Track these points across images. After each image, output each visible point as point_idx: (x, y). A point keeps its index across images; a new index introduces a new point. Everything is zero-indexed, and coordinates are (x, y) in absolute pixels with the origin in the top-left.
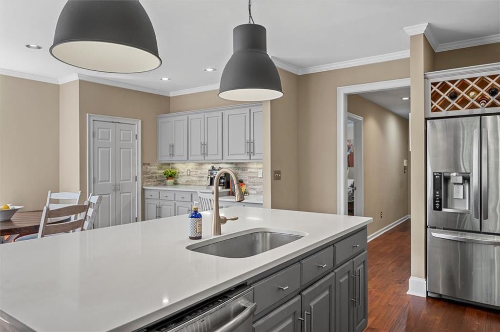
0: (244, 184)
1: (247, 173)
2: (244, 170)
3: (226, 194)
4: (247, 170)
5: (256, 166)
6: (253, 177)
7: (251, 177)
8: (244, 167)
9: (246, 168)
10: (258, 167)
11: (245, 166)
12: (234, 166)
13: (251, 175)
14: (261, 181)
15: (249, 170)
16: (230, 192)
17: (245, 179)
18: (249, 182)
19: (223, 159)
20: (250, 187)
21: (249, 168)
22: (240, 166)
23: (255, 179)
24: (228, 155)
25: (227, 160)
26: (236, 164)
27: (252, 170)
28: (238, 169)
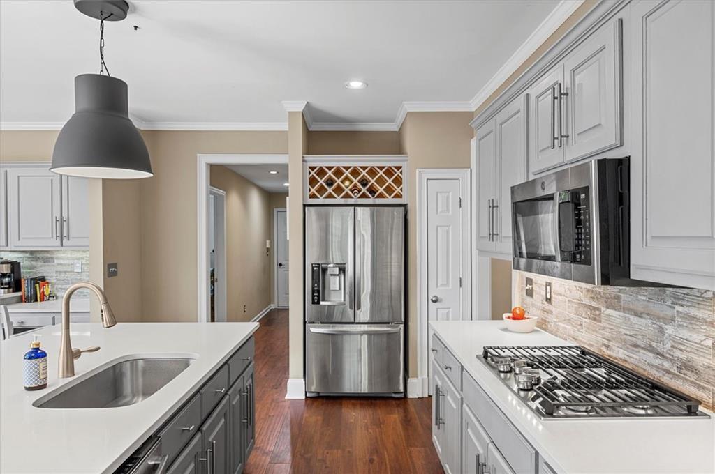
0: (48, 283)
1: (53, 266)
2: (47, 262)
3: (14, 300)
4: (54, 262)
5: (69, 256)
6: (65, 272)
7: (60, 272)
8: (47, 258)
9: (52, 258)
10: (73, 256)
11: (49, 255)
12: (28, 255)
13: (59, 269)
14: (78, 277)
15: (56, 261)
16: (22, 296)
17: (50, 275)
18: (58, 280)
19: (7, 245)
20: (60, 286)
21: (58, 258)
22: (38, 256)
23: (68, 274)
24: (19, 240)
25: (16, 247)
26: (32, 252)
27: (62, 262)
28: (37, 259)
